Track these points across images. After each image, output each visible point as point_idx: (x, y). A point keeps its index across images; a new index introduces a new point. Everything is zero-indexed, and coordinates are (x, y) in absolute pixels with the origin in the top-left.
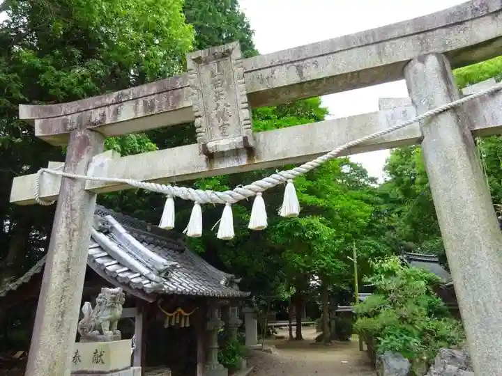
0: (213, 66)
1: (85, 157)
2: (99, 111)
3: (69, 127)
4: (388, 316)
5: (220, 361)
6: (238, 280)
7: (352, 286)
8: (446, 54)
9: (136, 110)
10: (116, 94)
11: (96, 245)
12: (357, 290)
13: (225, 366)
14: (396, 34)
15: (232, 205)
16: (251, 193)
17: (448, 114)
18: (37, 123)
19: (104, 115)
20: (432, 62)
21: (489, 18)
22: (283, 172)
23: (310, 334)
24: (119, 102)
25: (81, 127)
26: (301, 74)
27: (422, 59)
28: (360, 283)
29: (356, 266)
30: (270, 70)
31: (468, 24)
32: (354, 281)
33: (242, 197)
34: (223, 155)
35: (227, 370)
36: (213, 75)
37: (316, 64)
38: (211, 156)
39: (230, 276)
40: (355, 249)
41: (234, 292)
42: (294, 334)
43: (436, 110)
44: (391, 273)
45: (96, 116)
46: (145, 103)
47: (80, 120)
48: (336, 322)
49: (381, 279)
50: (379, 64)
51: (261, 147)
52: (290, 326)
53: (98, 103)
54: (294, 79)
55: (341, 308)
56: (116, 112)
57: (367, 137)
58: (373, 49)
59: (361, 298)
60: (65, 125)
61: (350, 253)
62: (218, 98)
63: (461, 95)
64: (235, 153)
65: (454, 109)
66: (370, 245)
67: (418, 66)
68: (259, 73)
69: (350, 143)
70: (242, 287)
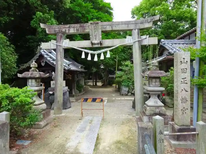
0: (94, 25)
1: (62, 40)
2: (64, 29)
3: (56, 32)
4: (124, 77)
5: (77, 89)
6: (84, 67)
7: (115, 69)
8: (139, 29)
9: (74, 30)
10: (68, 25)
11: (49, 57)
12: (117, 70)
13: (78, 90)
14: (131, 23)
15: (97, 54)
16: (101, 52)
17: (137, 42)
18: (47, 30)
19: (66, 30)
20: (137, 30)
21: (147, 23)
22: (107, 49)
23: (99, 84)
24: (69, 27)
25: (60, 33)
26: (112, 28)
27: (135, 30)
28: (118, 68)
29: (117, 62)
30: (106, 26)
31: (144, 23)
32: (116, 67)
33: (99, 53)
34: (95, 44)
35: (79, 91)
36: (94, 27)
37: (115, 27)
38: (92, 44)
39: (82, 65)
40: (117, 57)
41: (83, 70)
42: (94, 84)
43: (136, 41)
44: (127, 66)
45: (64, 30)
46: (76, 29)
47: (59, 30)
48: (109, 80)
49: (124, 67)
50: (127, 29)
51: (103, 43)
52: (93, 81)
53: (64, 27)
54: (111, 29)
55: (110, 76)
56: (69, 30)
57: (123, 44)
58: (127, 25)
59: (117, 73)
60: (55, 31)
61: (116, 58)
62: (95, 32)
63: (141, 38)
64: (98, 44)
65: (138, 41)
66: (122, 56)
67: (134, 31)
68: (103, 26)
69: (120, 45)
70: (85, 69)
